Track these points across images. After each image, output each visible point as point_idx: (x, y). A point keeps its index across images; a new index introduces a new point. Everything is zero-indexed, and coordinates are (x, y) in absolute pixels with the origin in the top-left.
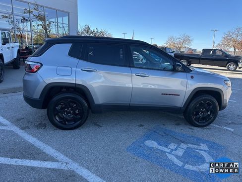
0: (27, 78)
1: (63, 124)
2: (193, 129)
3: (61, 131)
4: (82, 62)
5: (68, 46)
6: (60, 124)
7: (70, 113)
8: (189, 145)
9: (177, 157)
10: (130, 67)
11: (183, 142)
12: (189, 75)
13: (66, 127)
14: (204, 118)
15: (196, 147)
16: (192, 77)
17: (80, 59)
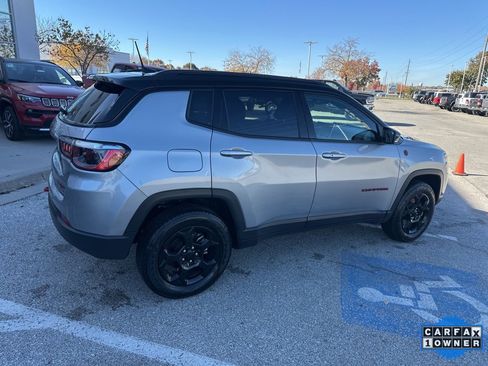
2: (402, 248)
4: (218, 136)
5: (183, 97)
6: (173, 288)
7: (193, 256)
8: (428, 283)
10: (309, 140)
11: (414, 279)
12: (402, 149)
13: (187, 290)
14: (413, 226)
15: (439, 284)
16: (406, 153)
17: (213, 127)
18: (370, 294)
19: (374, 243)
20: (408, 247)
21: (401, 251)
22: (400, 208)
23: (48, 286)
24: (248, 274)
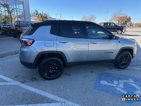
0: (25, 50)
1: (49, 76)
2: (120, 71)
3: (48, 81)
4: (59, 37)
5: (49, 27)
6: (47, 77)
7: (53, 69)
8: (124, 81)
9: (122, 89)
10: (87, 38)
11: (120, 79)
12: (118, 41)
13: (51, 78)
15: (128, 81)
17: (57, 35)
18: (104, 82)
19: (111, 69)
20: (122, 71)
21: (119, 71)
22: (118, 58)
23: (19, 75)
24: (70, 75)
